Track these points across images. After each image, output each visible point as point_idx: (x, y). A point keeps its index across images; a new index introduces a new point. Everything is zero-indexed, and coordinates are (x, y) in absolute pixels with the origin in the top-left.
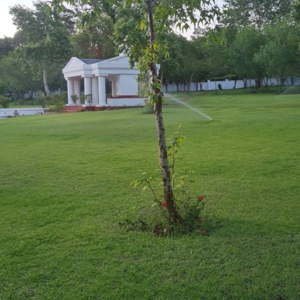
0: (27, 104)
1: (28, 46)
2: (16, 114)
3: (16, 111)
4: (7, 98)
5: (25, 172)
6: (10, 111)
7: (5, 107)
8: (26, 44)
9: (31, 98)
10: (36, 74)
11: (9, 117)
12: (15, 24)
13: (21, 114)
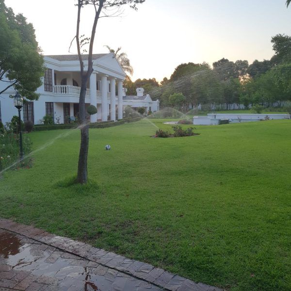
0: (275, 111)
1: (282, 66)
2: (267, 118)
3: (267, 116)
4: (261, 106)
5: (275, 162)
6: (263, 116)
7: (259, 113)
8: (281, 64)
9: (279, 106)
10: (287, 87)
11: (261, 120)
12: (274, 49)
13: (271, 118)
